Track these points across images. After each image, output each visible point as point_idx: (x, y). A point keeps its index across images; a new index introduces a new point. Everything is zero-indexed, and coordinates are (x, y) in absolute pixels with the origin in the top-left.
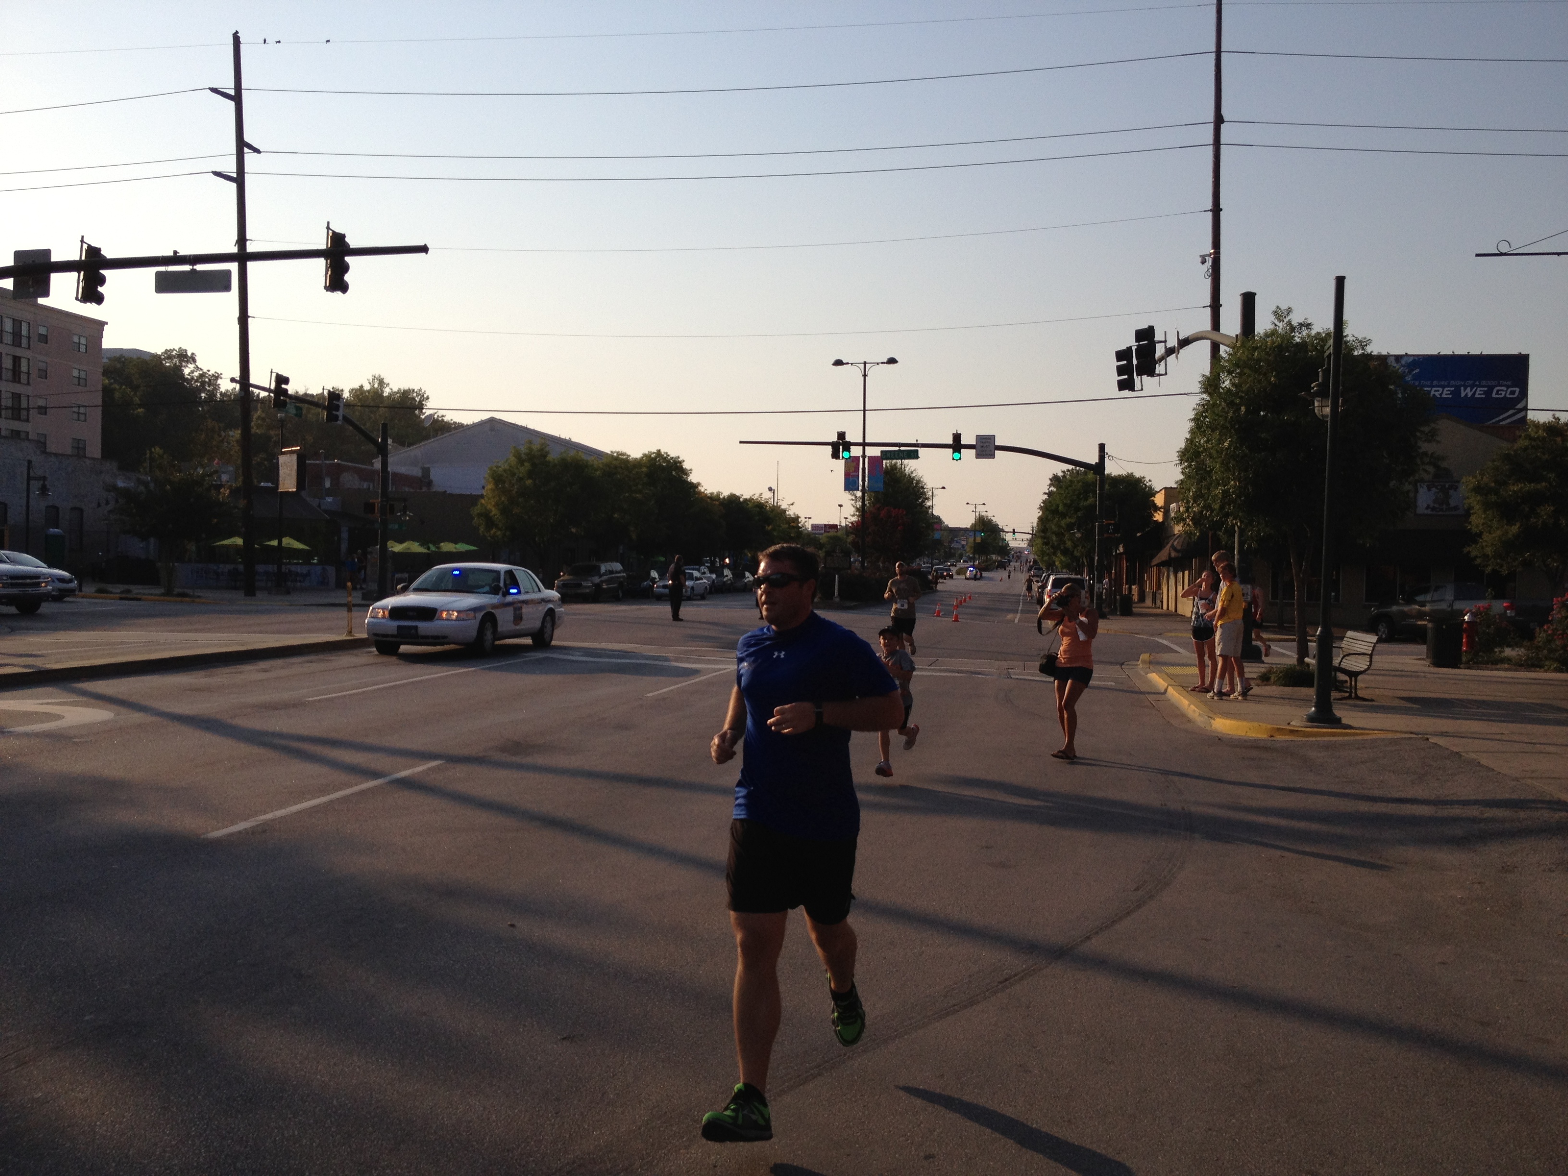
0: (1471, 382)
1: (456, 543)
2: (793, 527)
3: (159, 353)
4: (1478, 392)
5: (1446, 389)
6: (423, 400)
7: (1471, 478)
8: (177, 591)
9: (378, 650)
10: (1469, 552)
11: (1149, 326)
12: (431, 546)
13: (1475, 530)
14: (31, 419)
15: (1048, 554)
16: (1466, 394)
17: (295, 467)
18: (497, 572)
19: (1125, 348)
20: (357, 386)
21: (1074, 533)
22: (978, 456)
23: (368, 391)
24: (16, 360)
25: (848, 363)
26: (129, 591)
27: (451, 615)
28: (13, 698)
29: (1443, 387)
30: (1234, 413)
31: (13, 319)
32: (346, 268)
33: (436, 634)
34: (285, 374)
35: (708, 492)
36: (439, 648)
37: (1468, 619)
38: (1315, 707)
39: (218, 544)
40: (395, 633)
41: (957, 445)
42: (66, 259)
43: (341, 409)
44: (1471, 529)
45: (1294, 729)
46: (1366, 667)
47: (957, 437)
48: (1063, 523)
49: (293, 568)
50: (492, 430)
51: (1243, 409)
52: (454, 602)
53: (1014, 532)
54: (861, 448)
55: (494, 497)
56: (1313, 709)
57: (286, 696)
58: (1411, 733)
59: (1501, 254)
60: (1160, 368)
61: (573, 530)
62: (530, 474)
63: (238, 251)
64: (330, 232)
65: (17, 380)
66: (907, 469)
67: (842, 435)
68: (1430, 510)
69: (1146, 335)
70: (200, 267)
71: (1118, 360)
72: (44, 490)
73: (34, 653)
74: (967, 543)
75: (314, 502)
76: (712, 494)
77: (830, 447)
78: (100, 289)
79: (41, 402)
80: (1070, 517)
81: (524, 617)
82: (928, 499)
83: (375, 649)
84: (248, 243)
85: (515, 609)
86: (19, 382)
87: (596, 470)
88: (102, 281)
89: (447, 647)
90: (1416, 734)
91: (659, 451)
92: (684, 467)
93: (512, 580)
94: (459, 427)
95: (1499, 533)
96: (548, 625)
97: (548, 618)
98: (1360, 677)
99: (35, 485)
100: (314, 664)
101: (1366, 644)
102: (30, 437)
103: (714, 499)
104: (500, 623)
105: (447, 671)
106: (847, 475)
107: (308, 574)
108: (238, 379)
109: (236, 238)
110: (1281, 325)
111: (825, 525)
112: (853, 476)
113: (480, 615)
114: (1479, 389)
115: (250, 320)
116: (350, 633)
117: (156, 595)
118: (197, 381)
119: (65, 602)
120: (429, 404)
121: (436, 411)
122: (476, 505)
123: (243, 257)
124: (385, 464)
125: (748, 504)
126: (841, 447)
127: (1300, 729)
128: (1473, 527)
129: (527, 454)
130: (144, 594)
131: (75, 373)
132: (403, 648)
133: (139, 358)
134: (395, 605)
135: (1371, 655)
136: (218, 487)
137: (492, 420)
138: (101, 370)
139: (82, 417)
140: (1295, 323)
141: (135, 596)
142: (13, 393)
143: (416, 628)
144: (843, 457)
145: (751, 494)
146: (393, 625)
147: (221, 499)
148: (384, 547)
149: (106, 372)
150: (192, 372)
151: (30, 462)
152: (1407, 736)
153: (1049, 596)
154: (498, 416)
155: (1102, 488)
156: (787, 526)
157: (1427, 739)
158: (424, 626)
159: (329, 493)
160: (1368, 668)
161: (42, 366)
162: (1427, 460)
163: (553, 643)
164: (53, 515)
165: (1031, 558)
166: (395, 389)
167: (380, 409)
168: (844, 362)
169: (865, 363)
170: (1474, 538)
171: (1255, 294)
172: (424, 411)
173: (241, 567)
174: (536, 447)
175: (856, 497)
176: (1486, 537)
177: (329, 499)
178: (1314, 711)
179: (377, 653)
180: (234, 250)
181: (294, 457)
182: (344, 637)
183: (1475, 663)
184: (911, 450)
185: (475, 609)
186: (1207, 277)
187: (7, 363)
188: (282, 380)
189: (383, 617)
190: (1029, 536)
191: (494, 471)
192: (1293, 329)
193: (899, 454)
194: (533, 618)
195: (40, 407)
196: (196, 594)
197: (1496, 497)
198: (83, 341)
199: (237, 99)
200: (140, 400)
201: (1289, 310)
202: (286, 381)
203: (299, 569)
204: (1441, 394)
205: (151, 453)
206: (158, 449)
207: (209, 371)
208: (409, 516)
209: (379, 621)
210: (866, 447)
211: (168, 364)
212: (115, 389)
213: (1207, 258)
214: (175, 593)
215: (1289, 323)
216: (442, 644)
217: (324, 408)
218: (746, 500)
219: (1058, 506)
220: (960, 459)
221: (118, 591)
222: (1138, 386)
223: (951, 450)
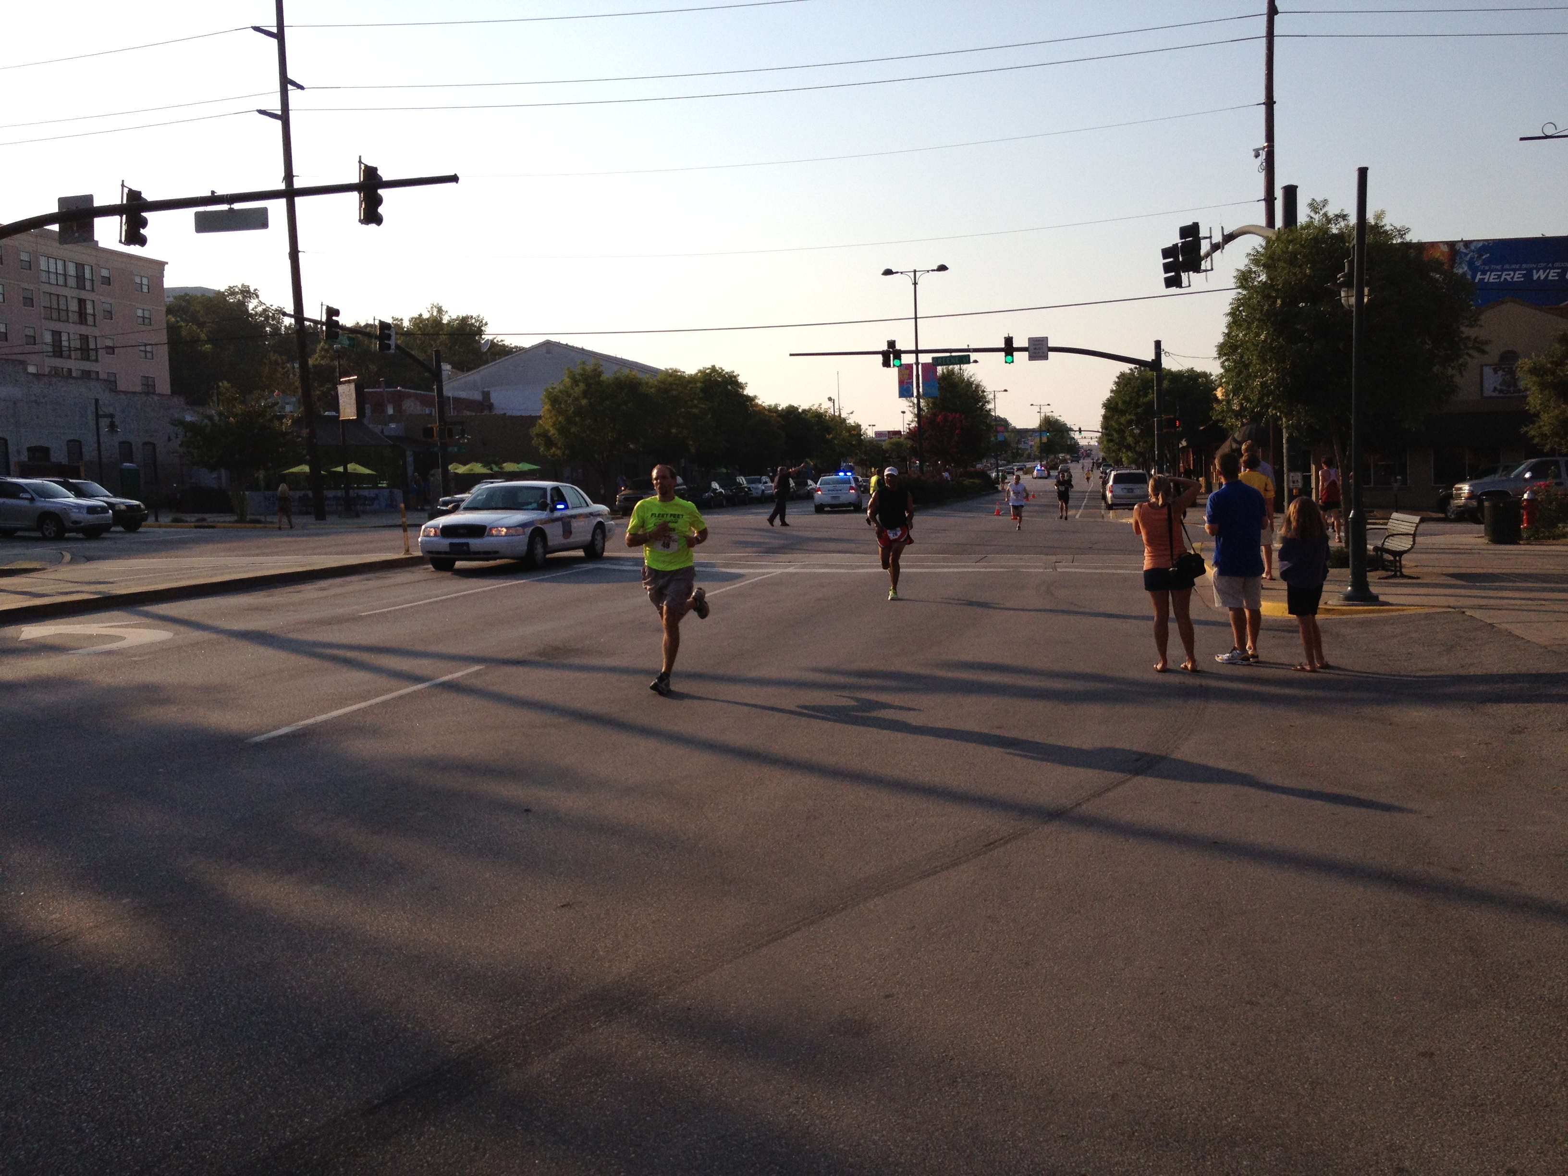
0: (1543, 265)
1: (518, 463)
2: (854, 435)
3: (222, 290)
4: (1551, 274)
5: (1518, 272)
6: (482, 326)
7: (1526, 360)
8: (249, 517)
9: (434, 567)
10: (1527, 432)
11: (1194, 223)
12: (494, 466)
13: (1532, 411)
14: (100, 358)
15: (1113, 451)
16: (1539, 277)
17: (354, 396)
18: (544, 489)
19: (1171, 245)
20: (416, 315)
21: (1133, 429)
22: (1031, 358)
23: (428, 319)
24: (82, 302)
25: (897, 273)
26: (204, 520)
27: (500, 531)
28: (80, 623)
29: (1515, 270)
30: (1269, 306)
31: (76, 263)
32: (379, 201)
33: (486, 549)
34: (335, 307)
35: (766, 404)
36: (491, 563)
37: (1528, 496)
38: (1350, 586)
39: (287, 471)
40: (448, 549)
41: (1009, 348)
42: (107, 204)
43: (393, 338)
44: (1529, 410)
45: (1330, 607)
46: (1410, 546)
47: (1009, 341)
48: (1123, 420)
49: (361, 492)
50: (548, 352)
51: (1279, 301)
52: (503, 518)
53: (1080, 431)
54: (914, 355)
55: (551, 418)
56: (1349, 588)
57: (339, 611)
58: (1449, 607)
59: (1547, 137)
60: (1204, 265)
61: (632, 446)
62: (585, 394)
63: (286, 187)
64: (363, 166)
65: (84, 322)
66: (965, 374)
67: (892, 344)
68: (1497, 392)
69: (1191, 232)
70: (237, 206)
71: (1164, 258)
72: (112, 427)
73: (106, 580)
74: (1034, 443)
75: (377, 429)
76: (770, 406)
77: (880, 356)
78: (142, 231)
79: (109, 343)
80: (1130, 414)
81: (573, 530)
82: (988, 402)
83: (431, 566)
84: (295, 179)
85: (563, 524)
86: (86, 324)
87: (652, 387)
88: (144, 223)
89: (498, 562)
90: (1453, 608)
91: (714, 366)
92: (739, 381)
93: (559, 496)
94: (520, 351)
95: (1556, 412)
96: (599, 538)
97: (598, 531)
98: (1405, 556)
99: (104, 423)
100: (370, 582)
101: (1408, 524)
102: (101, 377)
103: (773, 410)
104: (549, 537)
105: (498, 584)
106: (901, 382)
107: (376, 498)
108: (292, 313)
109: (283, 175)
110: (1316, 217)
111: (889, 432)
112: (907, 383)
113: (529, 530)
114: (1552, 271)
115: (300, 254)
116: (407, 551)
117: (230, 522)
118: (260, 316)
119: (140, 532)
120: (487, 330)
121: (494, 336)
122: (535, 426)
123: (290, 194)
124: (440, 390)
125: (806, 415)
126: (892, 355)
127: (1335, 608)
128: (1531, 408)
129: (582, 375)
130: (219, 522)
131: (140, 313)
132: (459, 564)
133: (203, 296)
134: (446, 524)
135: (1414, 535)
136: (281, 418)
137: (548, 343)
138: (164, 309)
139: (149, 355)
140: (1331, 214)
141: (210, 524)
142: (80, 335)
143: (467, 544)
144: (894, 366)
145: (810, 405)
146: (445, 543)
147: (284, 430)
148: (445, 471)
149: (170, 311)
150: (256, 307)
151: (97, 401)
152: (1444, 610)
153: (1111, 492)
154: (554, 339)
155: (1159, 384)
156: (847, 434)
157: (1464, 612)
158: (475, 543)
159: (392, 419)
160: (1412, 547)
161: (107, 307)
162: (1470, 344)
163: (605, 554)
164: (127, 450)
165: (1101, 454)
166: (454, 317)
167: (441, 337)
168: (894, 271)
169: (915, 271)
170: (1531, 418)
171: (1297, 187)
172: (483, 336)
173: (310, 493)
174: (589, 367)
175: (914, 403)
176: (1545, 417)
177: (393, 426)
178: (1351, 590)
179: (433, 569)
180: (282, 186)
181: (353, 386)
182: (402, 556)
183: (1536, 537)
184: (962, 356)
185: (524, 525)
186: (1261, 170)
187: (74, 306)
188: (332, 312)
189: (435, 535)
190: (1099, 435)
191: (550, 392)
192: (1329, 221)
193: (950, 360)
194: (582, 531)
195: (107, 347)
196: (268, 520)
197: (1552, 377)
198: (145, 281)
199: (280, 36)
200: (207, 336)
201: (1325, 202)
202: (337, 313)
203: (366, 493)
204: (1512, 278)
205: (218, 387)
206: (225, 383)
207: (272, 306)
208: (468, 439)
209: (432, 539)
210: (919, 355)
211: (232, 301)
212: (181, 327)
213: (1261, 152)
214: (248, 520)
215: (1325, 214)
216: (495, 559)
217: (376, 337)
218: (804, 411)
219: (1117, 404)
220: (1013, 362)
221: (193, 519)
222: (1185, 282)
223: (1003, 354)
